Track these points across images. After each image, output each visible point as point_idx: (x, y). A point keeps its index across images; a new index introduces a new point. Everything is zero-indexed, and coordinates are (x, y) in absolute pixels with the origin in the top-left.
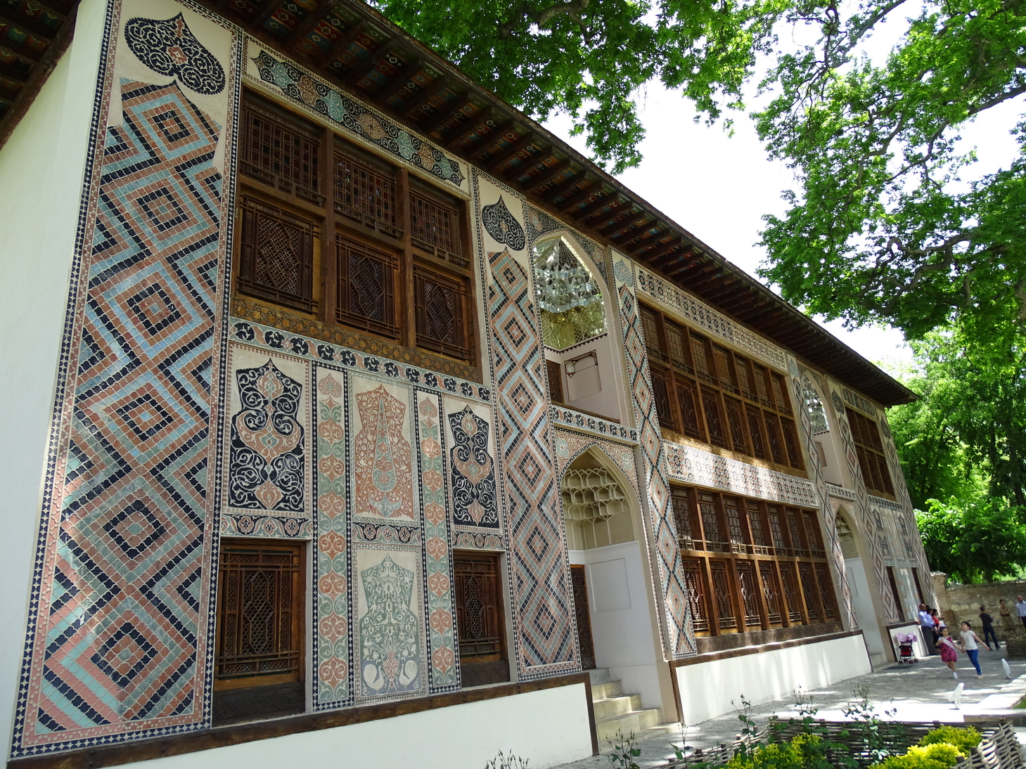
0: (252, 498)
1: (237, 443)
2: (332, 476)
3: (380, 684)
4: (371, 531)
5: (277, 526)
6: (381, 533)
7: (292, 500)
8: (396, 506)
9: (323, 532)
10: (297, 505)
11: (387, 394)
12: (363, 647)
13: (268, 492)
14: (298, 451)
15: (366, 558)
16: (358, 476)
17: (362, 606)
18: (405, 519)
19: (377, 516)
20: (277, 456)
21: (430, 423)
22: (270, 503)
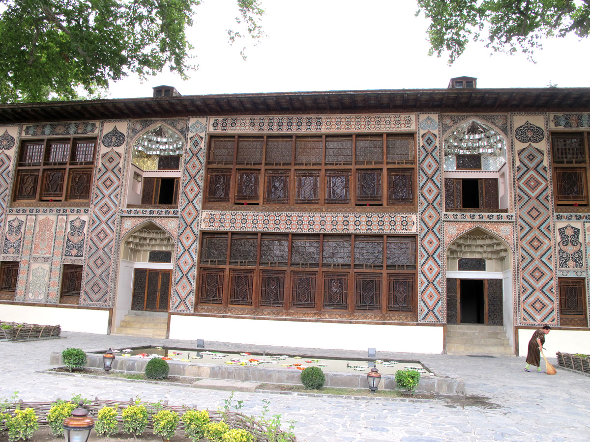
0: (8, 252)
1: (6, 239)
2: (27, 245)
3: (33, 298)
4: (36, 259)
5: (11, 258)
6: (39, 259)
7: (17, 252)
8: (45, 252)
9: (23, 259)
10: (18, 253)
11: (48, 219)
12: (30, 288)
13: (12, 250)
14: (20, 239)
15: (34, 266)
16: (35, 244)
17: (31, 278)
18: (48, 255)
19: (39, 255)
20: (15, 241)
21: (61, 225)
22: (11, 253)
